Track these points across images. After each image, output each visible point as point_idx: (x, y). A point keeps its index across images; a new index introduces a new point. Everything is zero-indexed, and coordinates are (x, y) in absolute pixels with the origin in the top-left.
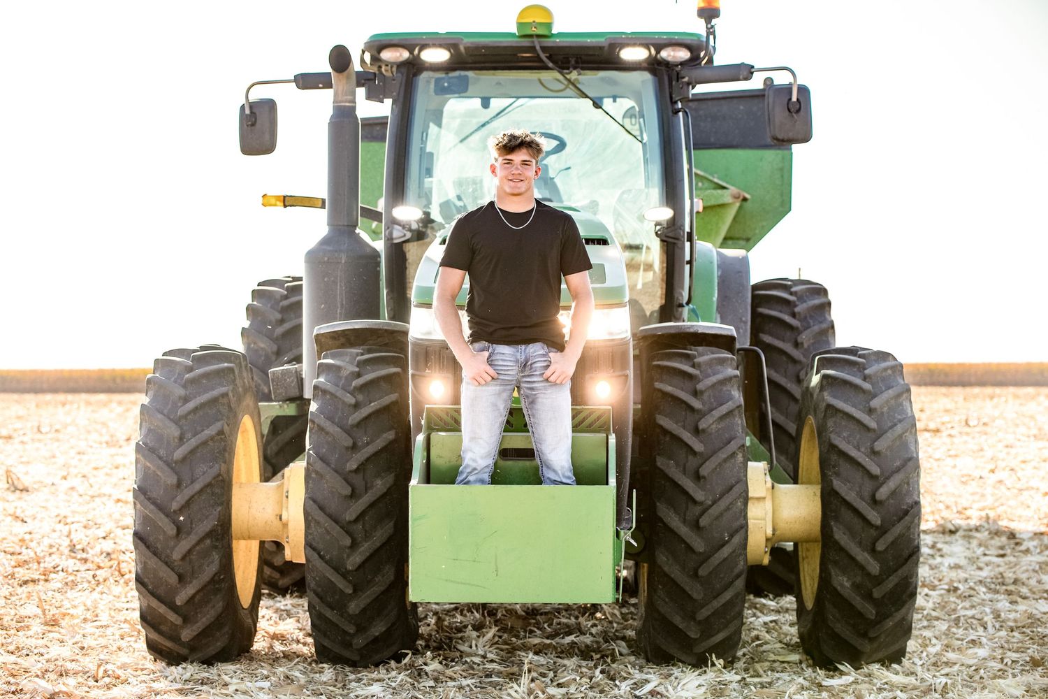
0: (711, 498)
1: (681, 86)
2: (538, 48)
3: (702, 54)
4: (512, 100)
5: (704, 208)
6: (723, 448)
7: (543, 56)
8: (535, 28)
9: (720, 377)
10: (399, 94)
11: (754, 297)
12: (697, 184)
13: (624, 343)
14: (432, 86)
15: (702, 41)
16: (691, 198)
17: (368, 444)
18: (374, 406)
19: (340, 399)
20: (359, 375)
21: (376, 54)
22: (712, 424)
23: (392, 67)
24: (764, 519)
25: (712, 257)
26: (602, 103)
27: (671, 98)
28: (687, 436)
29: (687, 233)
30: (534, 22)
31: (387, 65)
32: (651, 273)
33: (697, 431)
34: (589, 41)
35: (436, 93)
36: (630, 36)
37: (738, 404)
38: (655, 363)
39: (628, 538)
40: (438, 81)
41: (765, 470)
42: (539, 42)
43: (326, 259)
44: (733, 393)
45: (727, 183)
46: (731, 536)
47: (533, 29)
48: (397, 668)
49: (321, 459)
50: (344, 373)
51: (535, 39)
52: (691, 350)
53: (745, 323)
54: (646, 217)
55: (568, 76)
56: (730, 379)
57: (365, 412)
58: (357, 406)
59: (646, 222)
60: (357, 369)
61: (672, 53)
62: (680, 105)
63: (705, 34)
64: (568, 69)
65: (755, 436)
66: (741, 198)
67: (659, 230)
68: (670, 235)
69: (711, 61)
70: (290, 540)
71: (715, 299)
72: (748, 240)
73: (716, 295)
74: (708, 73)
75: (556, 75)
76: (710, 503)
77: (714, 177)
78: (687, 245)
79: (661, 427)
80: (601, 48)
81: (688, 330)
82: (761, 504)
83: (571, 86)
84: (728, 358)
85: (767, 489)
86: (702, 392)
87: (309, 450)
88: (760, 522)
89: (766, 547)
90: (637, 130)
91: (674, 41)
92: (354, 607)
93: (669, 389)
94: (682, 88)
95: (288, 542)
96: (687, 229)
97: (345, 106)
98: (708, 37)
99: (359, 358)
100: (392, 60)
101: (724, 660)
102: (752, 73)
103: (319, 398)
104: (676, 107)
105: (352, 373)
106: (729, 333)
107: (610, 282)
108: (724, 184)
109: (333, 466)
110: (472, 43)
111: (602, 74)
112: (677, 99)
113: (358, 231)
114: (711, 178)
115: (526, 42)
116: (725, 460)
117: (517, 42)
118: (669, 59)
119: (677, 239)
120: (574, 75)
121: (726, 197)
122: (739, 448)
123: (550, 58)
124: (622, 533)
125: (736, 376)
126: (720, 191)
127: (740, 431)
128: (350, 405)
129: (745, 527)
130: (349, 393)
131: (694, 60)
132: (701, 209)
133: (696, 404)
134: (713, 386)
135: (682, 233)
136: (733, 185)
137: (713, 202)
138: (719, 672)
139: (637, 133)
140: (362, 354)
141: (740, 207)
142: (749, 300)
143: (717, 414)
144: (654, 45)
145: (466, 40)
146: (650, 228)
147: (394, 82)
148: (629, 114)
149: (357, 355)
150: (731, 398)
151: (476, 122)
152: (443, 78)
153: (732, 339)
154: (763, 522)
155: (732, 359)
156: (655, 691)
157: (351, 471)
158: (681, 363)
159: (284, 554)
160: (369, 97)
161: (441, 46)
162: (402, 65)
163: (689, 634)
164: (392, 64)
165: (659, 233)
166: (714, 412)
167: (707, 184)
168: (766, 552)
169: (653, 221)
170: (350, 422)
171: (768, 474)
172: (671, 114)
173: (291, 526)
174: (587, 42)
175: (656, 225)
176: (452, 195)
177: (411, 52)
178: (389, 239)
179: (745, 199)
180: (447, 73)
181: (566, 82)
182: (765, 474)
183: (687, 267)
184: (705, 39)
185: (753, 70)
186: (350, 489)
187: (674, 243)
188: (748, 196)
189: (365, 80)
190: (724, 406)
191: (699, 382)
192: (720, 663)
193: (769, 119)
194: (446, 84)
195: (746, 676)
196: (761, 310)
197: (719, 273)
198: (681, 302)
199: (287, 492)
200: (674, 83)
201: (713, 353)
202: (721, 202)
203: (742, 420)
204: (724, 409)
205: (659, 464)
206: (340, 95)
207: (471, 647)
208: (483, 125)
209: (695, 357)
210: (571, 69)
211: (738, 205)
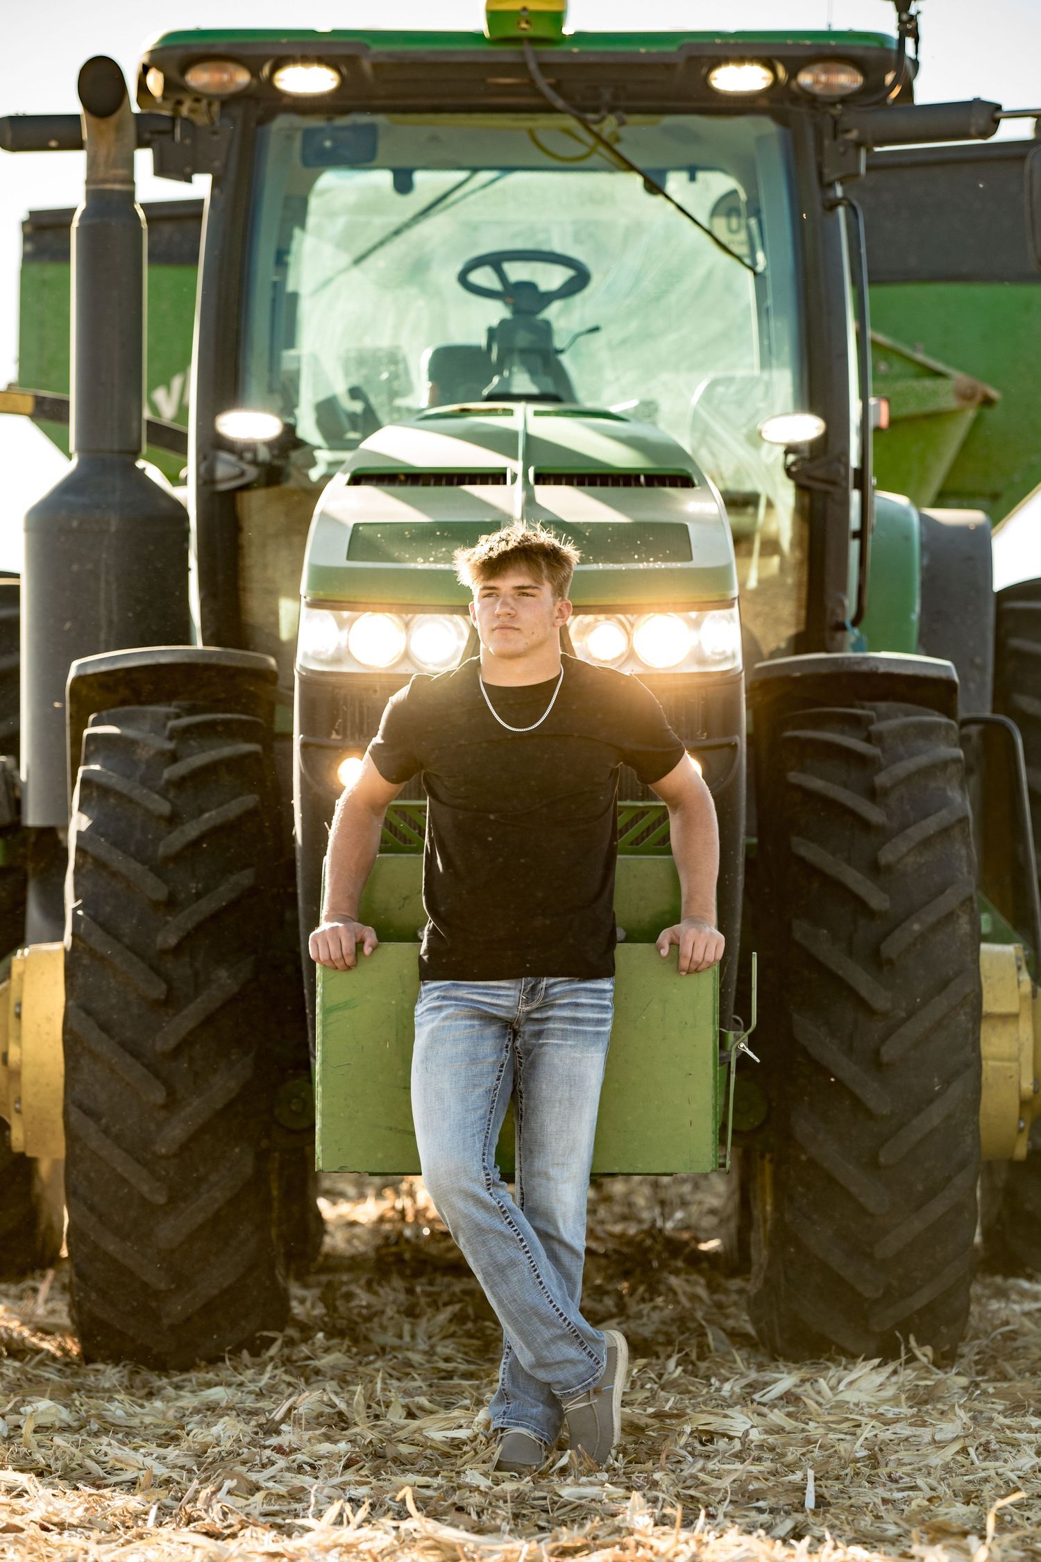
0: (904, 1005)
1: (842, 149)
2: (533, 66)
3: (889, 78)
4: (461, 175)
5: (893, 422)
6: (927, 903)
7: (543, 83)
8: (527, 22)
9: (922, 760)
10: (226, 166)
11: (1000, 615)
12: (875, 368)
13: (729, 679)
14: (297, 144)
15: (889, 50)
16: (864, 396)
17: (199, 896)
18: (210, 818)
19: (138, 804)
20: (174, 758)
21: (174, 74)
22: (908, 854)
23: (210, 104)
24: (1017, 1059)
25: (909, 526)
26: (664, 181)
27: (821, 175)
28: (854, 879)
29: (855, 470)
30: (525, 9)
31: (197, 100)
32: (776, 560)
33: (875, 870)
34: (643, 50)
35: (306, 163)
36: (732, 41)
37: (961, 815)
38: (789, 734)
39: (742, 1045)
40: (309, 134)
41: (1018, 959)
42: (536, 54)
43: (75, 524)
44: (950, 794)
45: (948, 362)
46: (947, 1083)
47: (524, 25)
48: (254, 1365)
49: (102, 925)
50: (143, 754)
51: (527, 48)
52: (863, 708)
53: (982, 669)
54: (764, 435)
55: (595, 128)
56: (945, 764)
57: (191, 830)
58: (173, 820)
59: (766, 446)
60: (170, 746)
61: (823, 78)
62: (839, 191)
63: (895, 35)
64: (596, 110)
65: (1004, 914)
66: (979, 398)
67: (794, 464)
68: (819, 473)
69: (908, 92)
70: (24, 1108)
71: (915, 616)
72: (995, 497)
73: (917, 608)
74: (901, 122)
75: (570, 122)
76: (903, 1014)
77: (914, 348)
78: (855, 496)
79: (801, 860)
80: (669, 67)
81: (856, 668)
82: (1011, 1028)
83: (602, 149)
84: (939, 725)
85: (1022, 998)
86: (886, 792)
87: (75, 910)
88: (1007, 1064)
89: (1021, 1118)
90: (741, 243)
91: (827, 52)
92: (168, 1232)
93: (816, 784)
94: (844, 154)
95: (19, 1111)
96: (854, 462)
97: (112, 191)
98: (901, 42)
99: (172, 724)
100: (212, 91)
101: (935, 1349)
102: (997, 122)
103: (93, 803)
104: (831, 194)
105: (161, 753)
106: (943, 674)
107: (700, 560)
108: (939, 366)
109: (126, 940)
110: (390, 55)
111: (668, 120)
112: (833, 177)
113: (140, 464)
114: (907, 350)
115: (507, 54)
116: (935, 927)
117: (486, 53)
118: (818, 89)
119: (833, 483)
120: (609, 125)
121: (943, 396)
122: (963, 903)
123: (556, 87)
124: (731, 1035)
125: (956, 760)
126: (929, 383)
127: (965, 870)
128: (160, 817)
129: (974, 1063)
130: (157, 792)
131: (872, 91)
132: (884, 421)
133: (874, 814)
134: (909, 778)
135: (842, 471)
136: (959, 367)
137: (912, 408)
138: (922, 1371)
139: (742, 250)
140: (178, 716)
141: (978, 421)
142: (990, 620)
143: (916, 833)
144: (785, 61)
145: (376, 48)
146: (775, 458)
147: (216, 138)
148: (725, 206)
149: (168, 717)
150: (945, 803)
151: (382, 223)
152: (320, 130)
153: (949, 685)
154: (1014, 1065)
155: (949, 727)
156: (792, 1394)
157: (164, 952)
158: (843, 733)
159: (9, 1137)
160: (162, 169)
161: (321, 60)
162: (230, 101)
163: (859, 1288)
164: (211, 98)
165: (794, 469)
166: (909, 831)
167: (898, 367)
168: (1021, 1131)
169: (781, 444)
170: (161, 851)
171: (1024, 968)
172: (819, 209)
173: (27, 1075)
174: (638, 54)
175: (787, 453)
176: (339, 388)
177: (255, 72)
178: (206, 482)
179: (988, 402)
180: (329, 119)
181: (590, 140)
182: (1019, 968)
183: (854, 545)
184: (894, 46)
185: (998, 115)
186: (164, 987)
187: (827, 493)
188: (994, 393)
189: (152, 133)
190: (932, 818)
191: (880, 770)
192: (924, 1354)
193: (1033, 222)
194: (328, 144)
195: (979, 1379)
196: (1016, 643)
197: (925, 562)
198: (840, 619)
199: (19, 1005)
200: (827, 142)
201: (907, 714)
202: (931, 407)
203: (968, 846)
204: (931, 825)
205: (797, 935)
206: (102, 168)
207: (400, 1337)
208: (397, 232)
209: (870, 721)
210: (604, 113)
211: (971, 414)
